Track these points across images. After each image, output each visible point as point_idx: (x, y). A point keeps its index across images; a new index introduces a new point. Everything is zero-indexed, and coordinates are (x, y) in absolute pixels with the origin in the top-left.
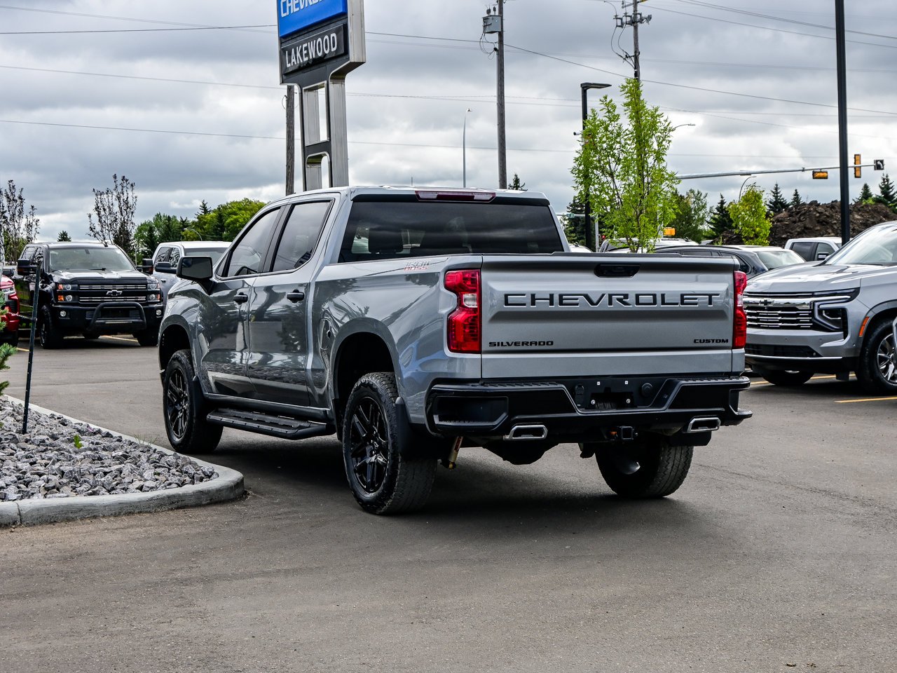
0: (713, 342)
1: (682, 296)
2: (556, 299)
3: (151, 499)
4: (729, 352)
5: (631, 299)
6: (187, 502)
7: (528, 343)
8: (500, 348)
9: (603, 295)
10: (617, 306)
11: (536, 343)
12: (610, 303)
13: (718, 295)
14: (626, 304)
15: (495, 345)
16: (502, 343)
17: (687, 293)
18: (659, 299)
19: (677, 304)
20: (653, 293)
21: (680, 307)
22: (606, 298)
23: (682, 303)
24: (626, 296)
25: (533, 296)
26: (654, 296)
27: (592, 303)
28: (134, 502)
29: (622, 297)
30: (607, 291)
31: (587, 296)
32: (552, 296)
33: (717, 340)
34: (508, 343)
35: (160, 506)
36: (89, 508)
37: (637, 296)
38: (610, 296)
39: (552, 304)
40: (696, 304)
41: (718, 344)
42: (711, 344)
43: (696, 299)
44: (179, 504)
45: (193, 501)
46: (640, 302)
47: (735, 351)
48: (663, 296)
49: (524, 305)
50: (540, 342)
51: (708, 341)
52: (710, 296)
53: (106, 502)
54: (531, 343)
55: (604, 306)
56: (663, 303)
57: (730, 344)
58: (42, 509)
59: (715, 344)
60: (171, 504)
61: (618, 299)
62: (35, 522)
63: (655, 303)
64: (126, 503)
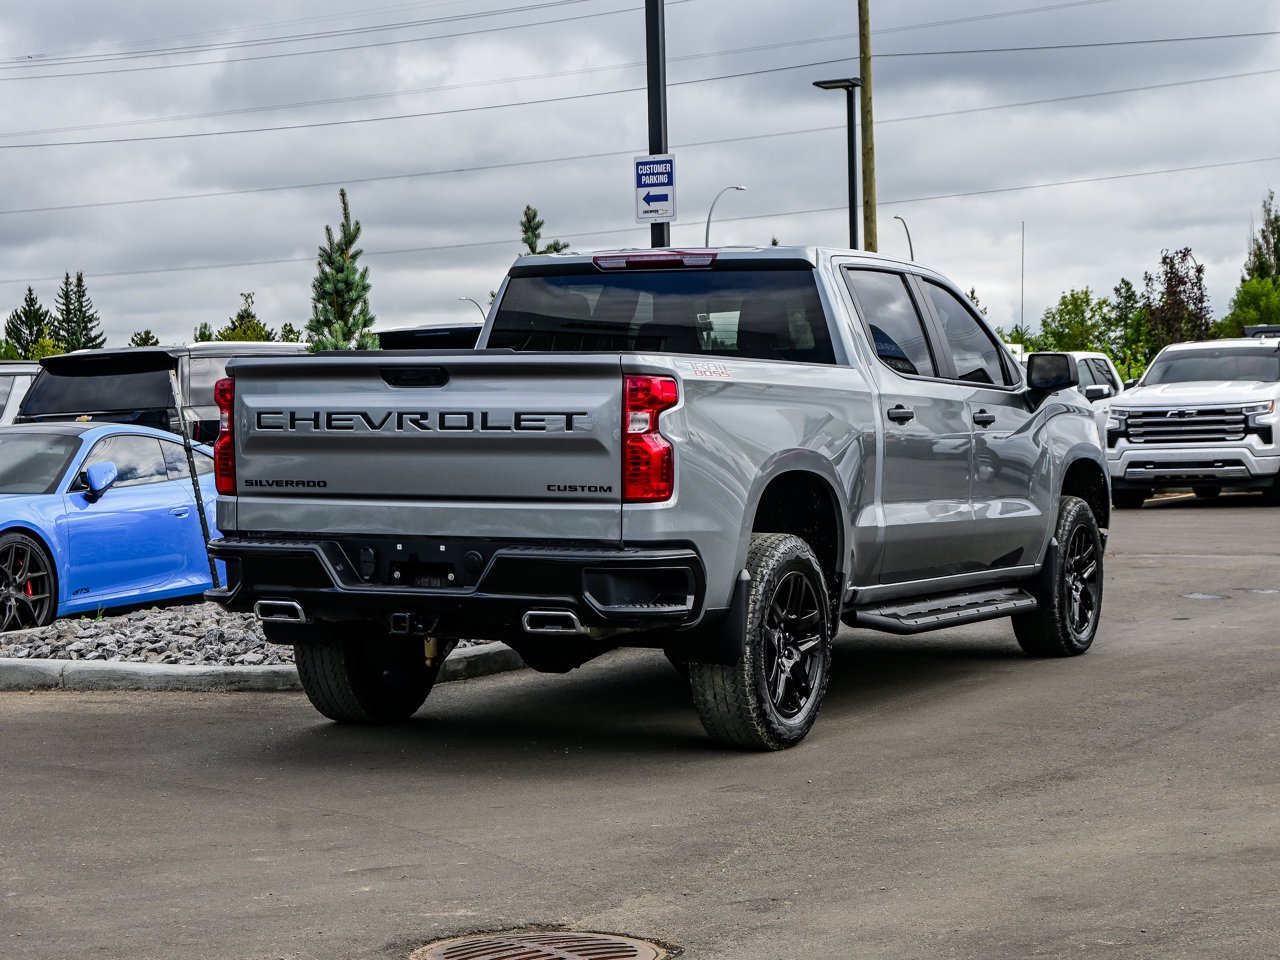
0: (583, 490)
1: (518, 415)
2: (323, 419)
3: (203, 675)
4: (616, 507)
5: (433, 420)
6: (251, 683)
7: (293, 482)
8: (258, 489)
9: (389, 414)
10: (411, 431)
11: (303, 483)
12: (400, 426)
13: (584, 414)
14: (423, 427)
15: (252, 485)
16: (261, 482)
17: (526, 411)
18: (478, 420)
19: (509, 428)
20: (468, 411)
21: (515, 433)
22: (394, 417)
23: (518, 426)
24: (424, 416)
25: (292, 414)
26: (470, 415)
27: (373, 426)
28: (182, 676)
29: (418, 416)
30: (397, 408)
31: (365, 416)
32: (317, 415)
33: (590, 488)
34: (267, 481)
35: (215, 685)
36: (133, 677)
37: (442, 416)
38: (400, 415)
39: (317, 426)
40: (543, 428)
41: (595, 494)
42: (579, 494)
43: (543, 420)
44: (241, 685)
45: (260, 683)
46: (447, 424)
47: (627, 507)
48: (485, 415)
49: (281, 427)
50: (308, 482)
51: (574, 488)
52: (569, 416)
53: (152, 672)
54: (298, 483)
55: (390, 431)
56: (485, 426)
57: (617, 493)
58: (84, 671)
59: (586, 494)
60: (229, 684)
61: (412, 421)
62: (77, 686)
63: (470, 426)
64: (173, 676)
